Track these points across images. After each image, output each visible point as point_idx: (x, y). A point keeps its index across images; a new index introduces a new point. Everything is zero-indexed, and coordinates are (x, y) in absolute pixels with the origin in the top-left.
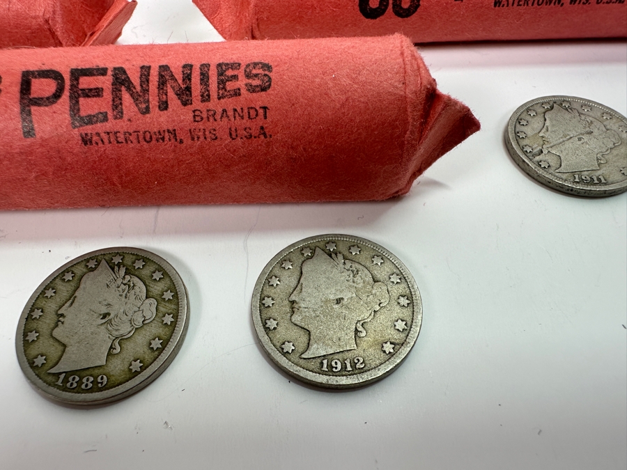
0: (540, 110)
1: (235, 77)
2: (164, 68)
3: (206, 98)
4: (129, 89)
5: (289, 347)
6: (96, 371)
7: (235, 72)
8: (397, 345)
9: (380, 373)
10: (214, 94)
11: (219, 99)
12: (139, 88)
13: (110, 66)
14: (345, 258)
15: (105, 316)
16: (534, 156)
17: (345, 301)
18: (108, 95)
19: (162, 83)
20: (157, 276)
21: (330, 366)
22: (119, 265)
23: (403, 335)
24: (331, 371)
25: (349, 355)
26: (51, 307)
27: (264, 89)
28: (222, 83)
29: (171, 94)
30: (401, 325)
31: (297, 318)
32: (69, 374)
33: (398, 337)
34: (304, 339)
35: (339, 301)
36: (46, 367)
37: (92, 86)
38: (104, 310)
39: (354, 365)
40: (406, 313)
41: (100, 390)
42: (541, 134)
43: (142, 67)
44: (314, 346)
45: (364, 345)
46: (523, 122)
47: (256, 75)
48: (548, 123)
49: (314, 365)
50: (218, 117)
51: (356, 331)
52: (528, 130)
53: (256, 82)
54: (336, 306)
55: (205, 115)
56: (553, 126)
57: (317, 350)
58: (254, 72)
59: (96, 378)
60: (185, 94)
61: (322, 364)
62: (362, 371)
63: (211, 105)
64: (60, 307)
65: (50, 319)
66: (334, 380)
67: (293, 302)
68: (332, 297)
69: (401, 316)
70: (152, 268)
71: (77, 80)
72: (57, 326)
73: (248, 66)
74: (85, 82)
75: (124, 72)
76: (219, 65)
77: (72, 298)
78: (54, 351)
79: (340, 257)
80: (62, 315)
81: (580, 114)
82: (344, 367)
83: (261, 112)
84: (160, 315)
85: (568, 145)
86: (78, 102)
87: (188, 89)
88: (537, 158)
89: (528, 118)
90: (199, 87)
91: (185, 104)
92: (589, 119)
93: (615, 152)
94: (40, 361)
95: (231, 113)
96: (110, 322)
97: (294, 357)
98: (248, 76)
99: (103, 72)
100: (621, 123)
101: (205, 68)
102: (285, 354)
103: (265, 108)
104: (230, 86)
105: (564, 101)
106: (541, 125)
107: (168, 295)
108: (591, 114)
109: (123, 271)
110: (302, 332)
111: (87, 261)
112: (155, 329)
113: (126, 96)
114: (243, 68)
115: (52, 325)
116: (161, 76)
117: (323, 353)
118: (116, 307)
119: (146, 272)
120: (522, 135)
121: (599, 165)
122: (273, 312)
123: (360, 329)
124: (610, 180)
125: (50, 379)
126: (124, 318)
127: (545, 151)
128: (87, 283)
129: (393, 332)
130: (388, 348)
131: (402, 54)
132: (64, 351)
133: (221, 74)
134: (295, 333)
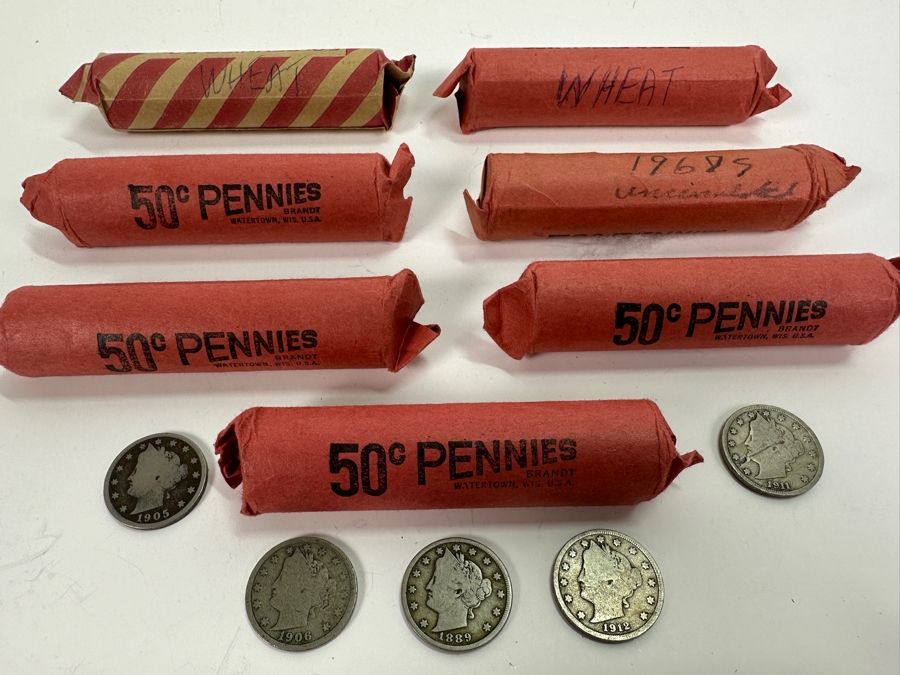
0: (747, 419)
1: (553, 450)
2: (508, 442)
3: (535, 463)
4: (487, 457)
5: (581, 615)
6: (462, 631)
7: (553, 446)
8: (650, 615)
9: (640, 633)
10: (540, 462)
11: (544, 463)
12: (493, 457)
13: (474, 439)
14: (611, 549)
15: (459, 591)
16: (741, 463)
17: (614, 582)
18: (474, 461)
19: (508, 453)
20: (487, 561)
21: (609, 628)
22: (459, 552)
23: (653, 607)
24: (609, 632)
25: (620, 620)
26: (421, 584)
27: (572, 458)
28: (545, 454)
29: (513, 460)
30: (650, 600)
31: (584, 594)
32: (446, 632)
33: (650, 609)
34: (590, 610)
35: (610, 582)
36: (430, 628)
37: (463, 455)
38: (457, 587)
39: (623, 628)
40: (654, 591)
41: (468, 643)
42: (746, 443)
43: (494, 441)
44: (597, 615)
45: (629, 614)
46: (734, 431)
47: (567, 449)
48: (752, 432)
49: (598, 627)
50: (542, 474)
51: (623, 604)
52: (738, 439)
53: (567, 453)
54: (609, 586)
55: (534, 474)
56: (755, 435)
57: (599, 618)
58: (565, 446)
59: (463, 635)
60: (522, 461)
61: (604, 627)
62: (629, 632)
63: (538, 468)
64: (427, 585)
65: (422, 594)
66: (612, 638)
67: (580, 583)
68: (606, 579)
69: (650, 593)
70: (482, 555)
71: (454, 449)
72: (428, 598)
73: (561, 442)
74: (459, 452)
75: (483, 445)
76: (543, 441)
77: (432, 576)
78: (431, 617)
79: (607, 547)
80: (429, 591)
81: (776, 423)
82: (618, 629)
83: (569, 472)
84: (495, 592)
85: (766, 453)
86: (454, 465)
87: (524, 457)
88: (743, 466)
89: (737, 427)
90: (531, 456)
91: (522, 467)
92: (783, 429)
93: (799, 461)
94: (424, 624)
95: (550, 472)
96: (462, 596)
97: (587, 623)
98: (562, 449)
99: (469, 444)
100: (805, 434)
101: (534, 442)
102: (580, 620)
103: (572, 470)
104: (550, 455)
105: (765, 410)
106: (746, 434)
107: (497, 576)
108: (784, 423)
109: (462, 556)
110: (587, 605)
111: (436, 548)
112: (493, 602)
113: (485, 462)
114: (558, 442)
115: (425, 598)
116: (507, 449)
117: (604, 619)
118: (464, 585)
119: (478, 558)
120: (732, 444)
121: (786, 472)
122: (569, 590)
123: (625, 603)
124: (793, 486)
125: (434, 636)
126: (472, 593)
127: (748, 460)
128: (441, 564)
129: (646, 604)
130: (644, 616)
131: (657, 433)
132: (438, 617)
133: (544, 447)
134: (583, 606)
